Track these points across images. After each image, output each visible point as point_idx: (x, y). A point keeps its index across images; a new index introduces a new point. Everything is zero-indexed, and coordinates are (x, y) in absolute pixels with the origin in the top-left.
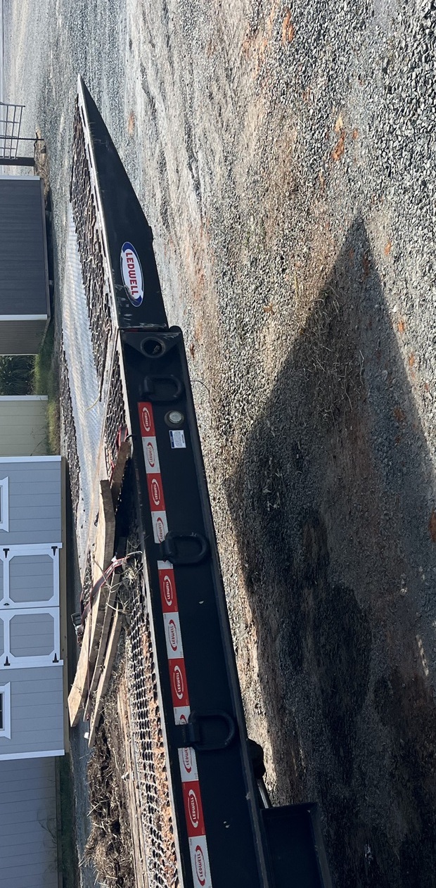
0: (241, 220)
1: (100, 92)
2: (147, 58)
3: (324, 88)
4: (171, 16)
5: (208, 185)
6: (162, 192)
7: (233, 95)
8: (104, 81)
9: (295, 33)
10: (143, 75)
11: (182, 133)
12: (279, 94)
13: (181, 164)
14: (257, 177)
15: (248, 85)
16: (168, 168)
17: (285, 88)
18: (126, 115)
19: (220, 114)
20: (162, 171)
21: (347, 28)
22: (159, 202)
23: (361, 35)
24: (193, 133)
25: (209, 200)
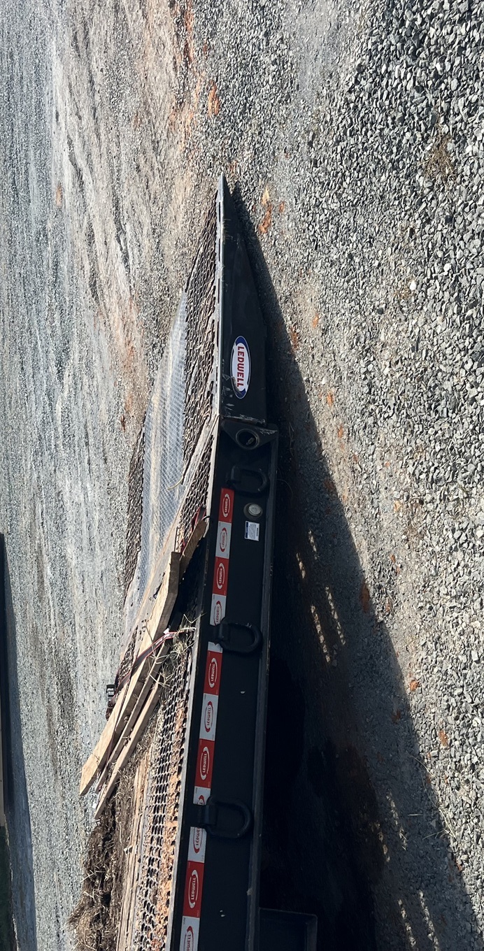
0: (170, 293)
1: (27, 163)
2: (74, 130)
3: (250, 161)
4: (97, 88)
5: (136, 257)
6: (90, 264)
7: (160, 168)
8: (31, 153)
9: (221, 106)
10: (70, 147)
11: (110, 205)
12: (206, 166)
13: (109, 236)
14: (185, 250)
15: (175, 157)
16: (96, 240)
17: (211, 161)
18: (54, 186)
19: (147, 186)
20: (90, 243)
21: (272, 101)
22: (88, 274)
23: (287, 108)
24: (121, 205)
25: (137, 272)
